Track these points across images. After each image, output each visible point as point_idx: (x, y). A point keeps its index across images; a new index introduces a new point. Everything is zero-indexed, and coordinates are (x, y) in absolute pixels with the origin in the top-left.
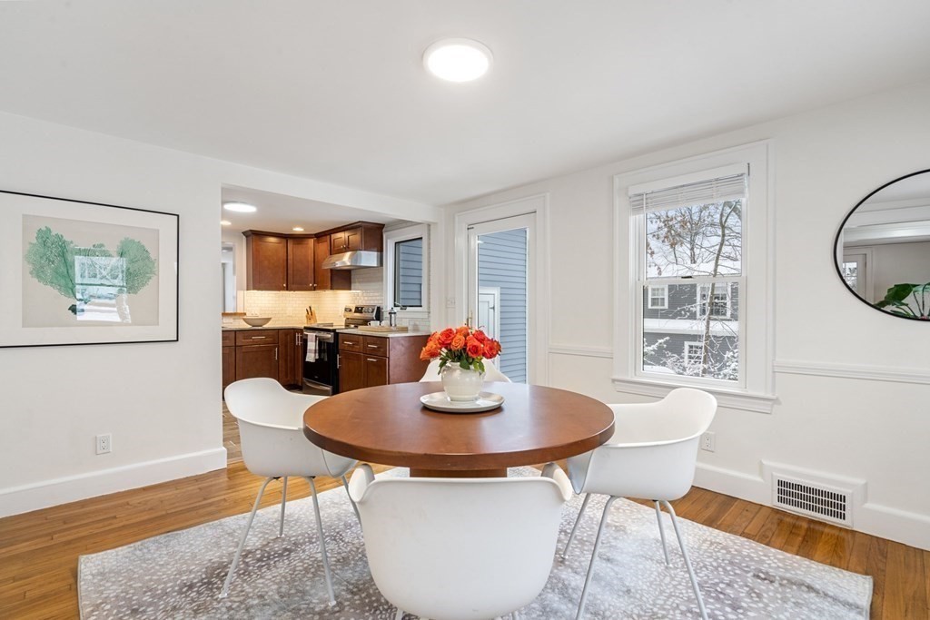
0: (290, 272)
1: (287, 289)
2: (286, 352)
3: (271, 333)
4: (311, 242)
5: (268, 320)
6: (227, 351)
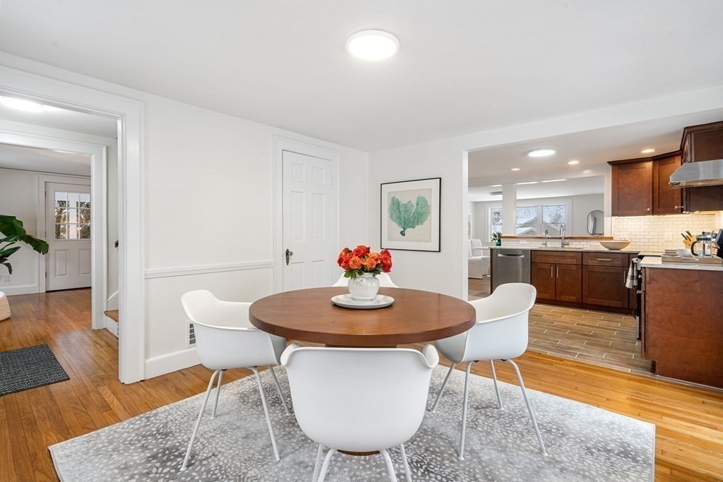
0: (655, 195)
1: (653, 213)
3: (619, 257)
4: (678, 159)
5: (627, 244)
6: (574, 268)
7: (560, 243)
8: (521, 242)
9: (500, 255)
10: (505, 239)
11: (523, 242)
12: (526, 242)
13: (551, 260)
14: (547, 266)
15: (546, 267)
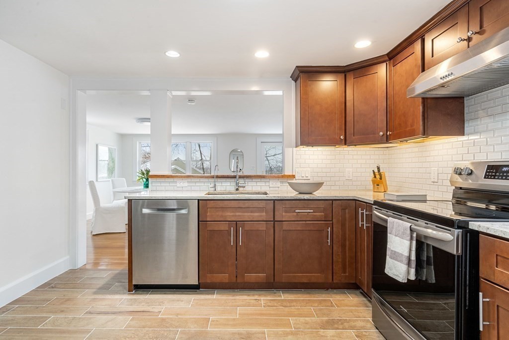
0: (350, 118)
1: (346, 142)
2: (344, 235)
3: (322, 205)
4: (382, 70)
5: (319, 185)
6: (262, 227)
7: (234, 184)
8: (178, 185)
9: (146, 211)
10: (154, 180)
11: (182, 184)
12: (186, 184)
13: (230, 215)
14: (224, 227)
15: (222, 228)
